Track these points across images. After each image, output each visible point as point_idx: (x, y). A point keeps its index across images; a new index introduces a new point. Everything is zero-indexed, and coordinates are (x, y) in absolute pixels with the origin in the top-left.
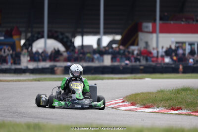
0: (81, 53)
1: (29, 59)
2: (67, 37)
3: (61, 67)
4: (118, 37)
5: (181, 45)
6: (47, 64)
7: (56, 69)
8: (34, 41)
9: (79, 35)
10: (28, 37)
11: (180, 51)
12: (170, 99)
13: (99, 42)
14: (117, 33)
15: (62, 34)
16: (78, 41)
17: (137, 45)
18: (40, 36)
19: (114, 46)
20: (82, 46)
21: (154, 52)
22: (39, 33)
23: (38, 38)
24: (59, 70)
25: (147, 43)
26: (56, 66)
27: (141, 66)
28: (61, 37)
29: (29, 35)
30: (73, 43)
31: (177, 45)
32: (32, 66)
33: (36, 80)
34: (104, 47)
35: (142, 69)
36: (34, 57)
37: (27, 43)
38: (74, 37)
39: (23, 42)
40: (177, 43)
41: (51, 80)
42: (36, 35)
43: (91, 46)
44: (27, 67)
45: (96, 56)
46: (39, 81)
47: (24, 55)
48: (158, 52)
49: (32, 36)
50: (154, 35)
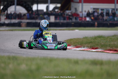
0: (37, 14)
1: (5, 17)
2: (28, 5)
3: (25, 22)
4: (59, 5)
5: (96, 10)
6: (16, 21)
7: (22, 24)
8: (8, 7)
9: (35, 4)
10: (5, 4)
11: (96, 14)
12: (91, 42)
13: (47, 8)
14: (58, 3)
15: (25, 3)
16: (35, 7)
17: (70, 10)
18: (12, 4)
19: (56, 10)
20: (37, 10)
21: (81, 14)
22: (11, 2)
23: (11, 5)
24: (23, 25)
25: (76, 9)
26: (21, 22)
27: (72, 22)
28: (24, 4)
29: (6, 3)
30: (32, 8)
31: (94, 10)
32: (7, 22)
33: (10, 30)
34: (51, 11)
35: (73, 25)
36: (9, 17)
37: (4, 8)
38: (33, 4)
39: (2, 7)
40: (94, 9)
41: (19, 30)
42: (10, 3)
43: (42, 11)
44: (4, 22)
45: (46, 16)
46: (12, 31)
47: (3, 15)
48: (82, 14)
49: (8, 4)
50: (80, 4)
